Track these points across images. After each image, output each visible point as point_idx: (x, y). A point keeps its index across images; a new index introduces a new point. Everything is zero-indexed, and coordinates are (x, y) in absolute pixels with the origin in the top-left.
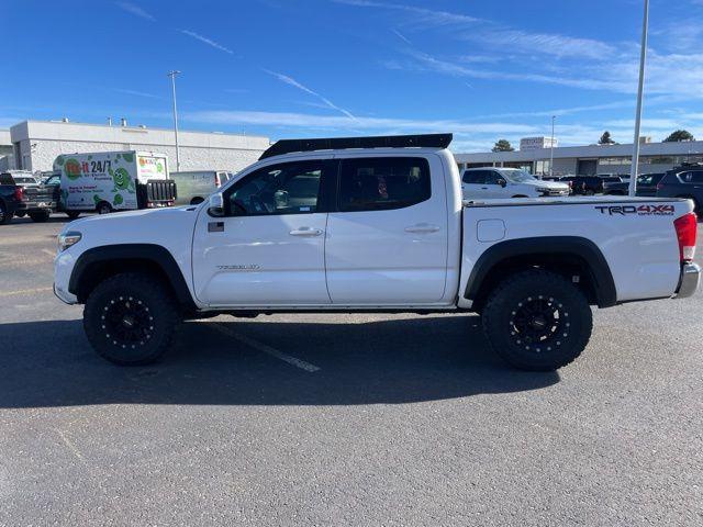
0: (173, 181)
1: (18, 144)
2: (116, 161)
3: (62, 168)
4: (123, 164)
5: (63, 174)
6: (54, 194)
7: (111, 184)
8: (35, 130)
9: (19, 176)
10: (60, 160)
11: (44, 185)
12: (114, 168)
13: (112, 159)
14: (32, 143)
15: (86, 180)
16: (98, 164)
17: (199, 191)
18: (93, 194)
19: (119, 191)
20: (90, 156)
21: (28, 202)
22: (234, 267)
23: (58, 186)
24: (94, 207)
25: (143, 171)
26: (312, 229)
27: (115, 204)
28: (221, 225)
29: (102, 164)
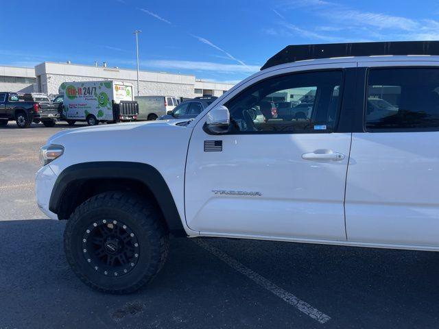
0: (136, 102)
1: (39, 77)
2: (100, 88)
3: (64, 91)
4: (104, 89)
5: (65, 96)
6: (58, 108)
7: (96, 103)
8: (50, 68)
9: (38, 96)
10: (63, 86)
11: (52, 102)
12: (98, 92)
13: (97, 86)
14: (48, 76)
15: (80, 100)
16: (88, 89)
17: (153, 109)
18: (84, 109)
19: (101, 108)
20: (83, 84)
21: (41, 114)
22: (232, 193)
23: (61, 104)
24: (85, 118)
25: (117, 95)
26: (331, 153)
27: (98, 116)
28: (219, 143)
29: (91, 89)
